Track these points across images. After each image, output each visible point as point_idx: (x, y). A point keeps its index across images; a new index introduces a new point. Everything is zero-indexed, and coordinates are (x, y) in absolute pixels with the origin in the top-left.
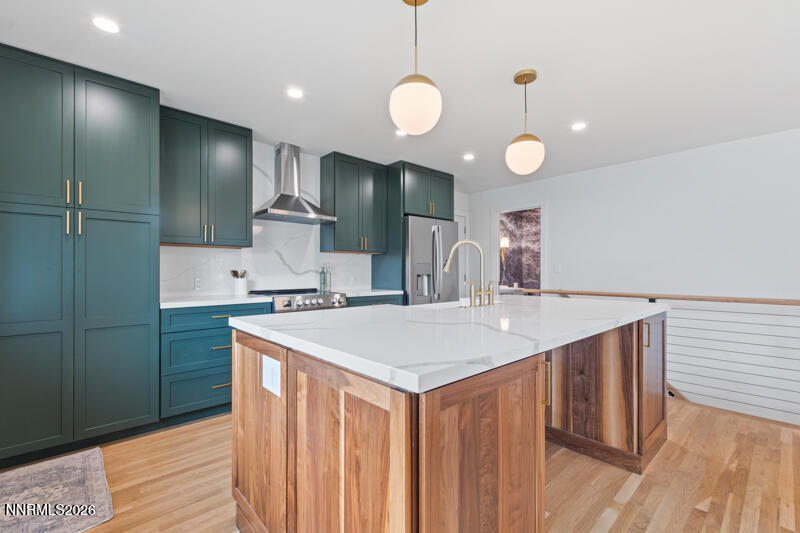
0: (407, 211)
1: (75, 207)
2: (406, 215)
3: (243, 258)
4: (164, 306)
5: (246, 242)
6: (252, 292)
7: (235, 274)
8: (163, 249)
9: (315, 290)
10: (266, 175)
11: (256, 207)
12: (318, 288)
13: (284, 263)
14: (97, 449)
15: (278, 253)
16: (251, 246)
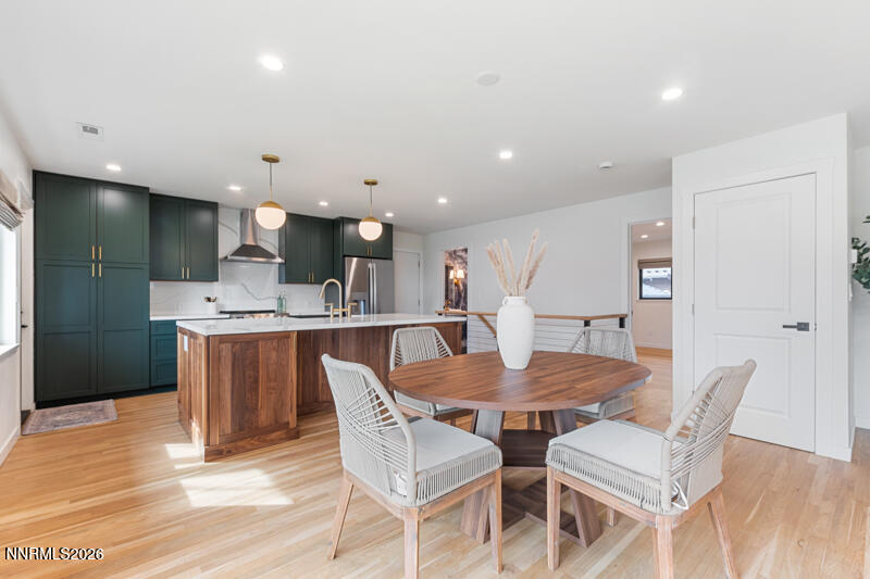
0: (345, 253)
1: (97, 262)
2: (344, 256)
3: (215, 289)
4: (152, 319)
5: (214, 278)
6: (221, 312)
7: (209, 300)
8: (152, 284)
9: (273, 311)
10: (233, 231)
11: (221, 256)
12: (276, 309)
13: (249, 292)
14: (111, 400)
15: (243, 285)
16: (217, 280)
